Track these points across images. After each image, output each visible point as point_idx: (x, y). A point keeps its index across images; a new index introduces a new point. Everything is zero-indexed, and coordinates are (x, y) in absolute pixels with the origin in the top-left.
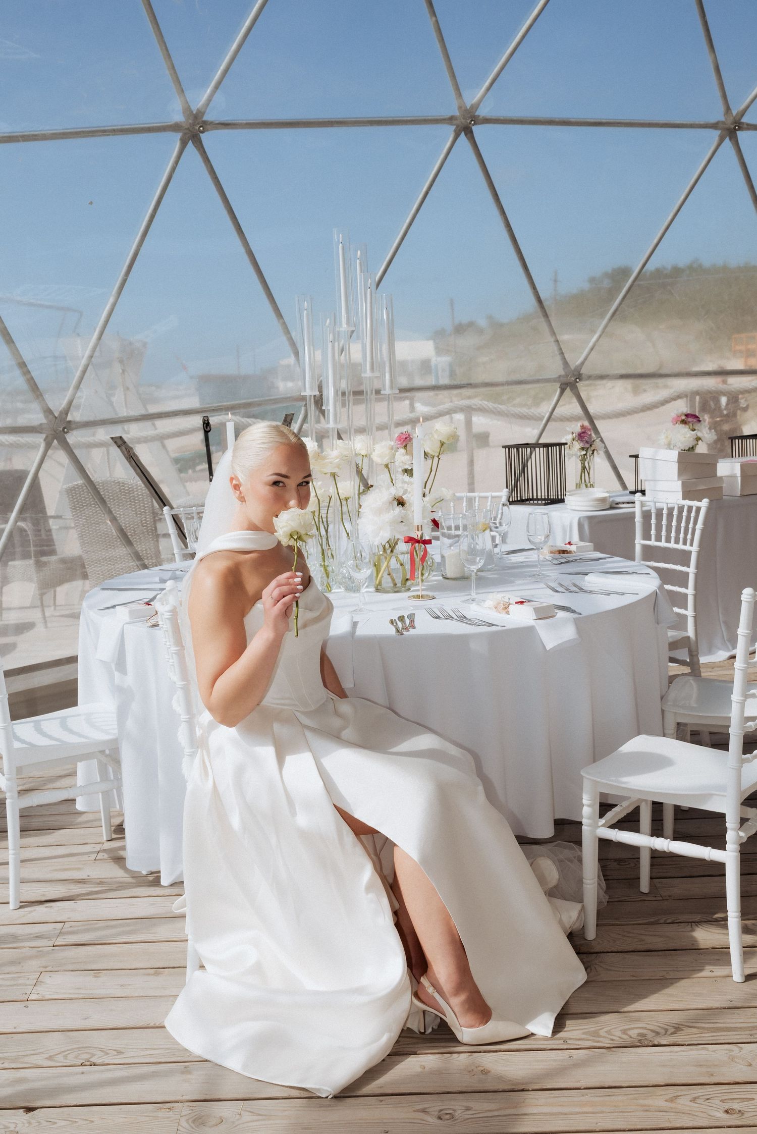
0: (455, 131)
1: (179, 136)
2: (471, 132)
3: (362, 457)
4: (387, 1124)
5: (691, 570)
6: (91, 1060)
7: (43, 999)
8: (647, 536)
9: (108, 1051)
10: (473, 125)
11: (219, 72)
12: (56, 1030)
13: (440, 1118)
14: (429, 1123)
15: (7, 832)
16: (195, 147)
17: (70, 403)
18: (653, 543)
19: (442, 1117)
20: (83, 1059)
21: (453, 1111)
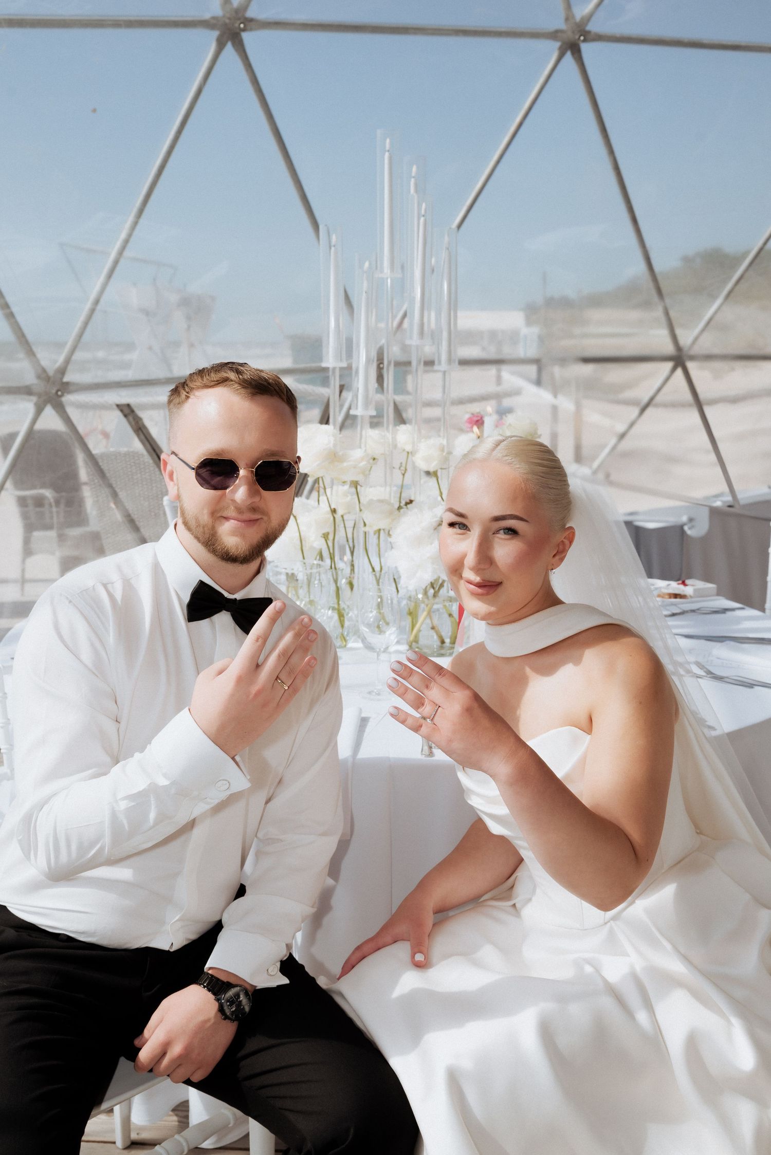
0: (560, 49)
1: (215, 34)
2: (580, 51)
3: (407, 454)
16: (235, 50)
17: (67, 361)
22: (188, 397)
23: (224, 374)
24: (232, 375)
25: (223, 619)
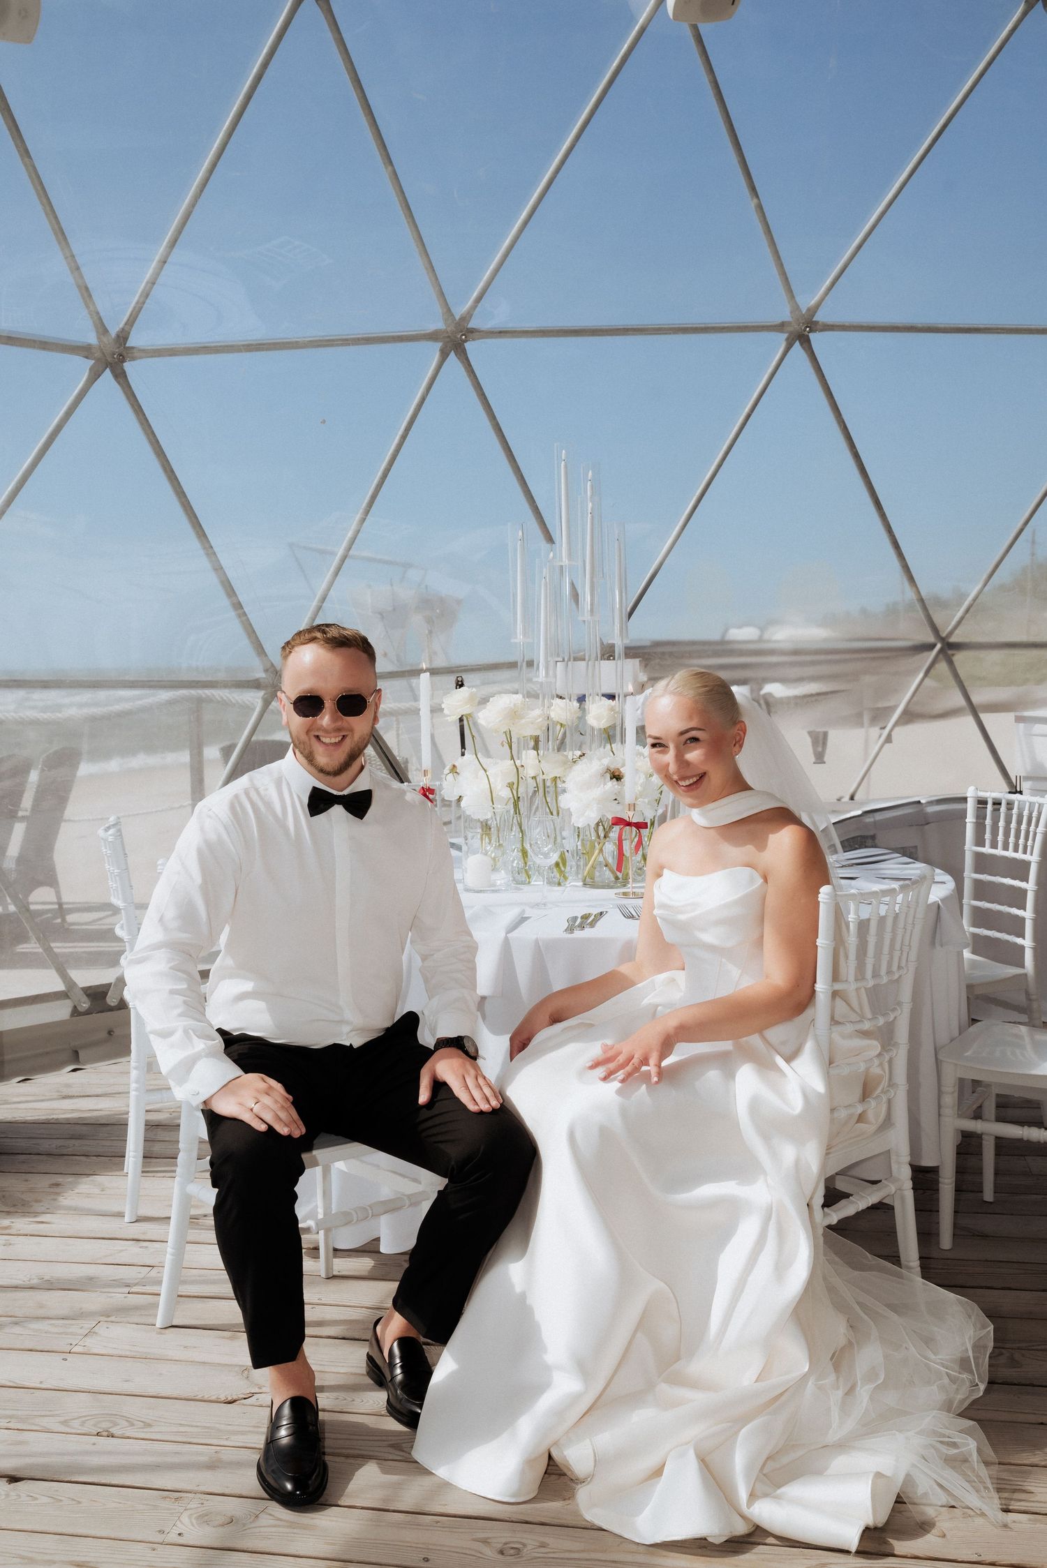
0: (787, 339)
1: (439, 345)
2: (808, 341)
4: (433, 1551)
5: (1030, 886)
6: (110, 1430)
7: (89, 1353)
8: (980, 841)
9: (135, 1422)
10: (809, 333)
11: (488, 273)
12: (85, 1390)
13: (502, 1552)
14: (486, 1557)
15: (125, 1157)
16: (458, 358)
18: (987, 850)
19: (504, 1552)
20: (100, 1428)
21: (521, 1546)
22: (291, 652)
23: (314, 635)
24: (319, 635)
25: (338, 811)
